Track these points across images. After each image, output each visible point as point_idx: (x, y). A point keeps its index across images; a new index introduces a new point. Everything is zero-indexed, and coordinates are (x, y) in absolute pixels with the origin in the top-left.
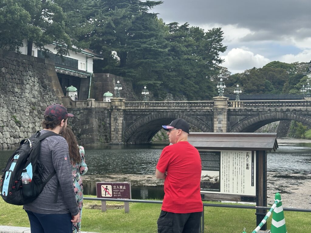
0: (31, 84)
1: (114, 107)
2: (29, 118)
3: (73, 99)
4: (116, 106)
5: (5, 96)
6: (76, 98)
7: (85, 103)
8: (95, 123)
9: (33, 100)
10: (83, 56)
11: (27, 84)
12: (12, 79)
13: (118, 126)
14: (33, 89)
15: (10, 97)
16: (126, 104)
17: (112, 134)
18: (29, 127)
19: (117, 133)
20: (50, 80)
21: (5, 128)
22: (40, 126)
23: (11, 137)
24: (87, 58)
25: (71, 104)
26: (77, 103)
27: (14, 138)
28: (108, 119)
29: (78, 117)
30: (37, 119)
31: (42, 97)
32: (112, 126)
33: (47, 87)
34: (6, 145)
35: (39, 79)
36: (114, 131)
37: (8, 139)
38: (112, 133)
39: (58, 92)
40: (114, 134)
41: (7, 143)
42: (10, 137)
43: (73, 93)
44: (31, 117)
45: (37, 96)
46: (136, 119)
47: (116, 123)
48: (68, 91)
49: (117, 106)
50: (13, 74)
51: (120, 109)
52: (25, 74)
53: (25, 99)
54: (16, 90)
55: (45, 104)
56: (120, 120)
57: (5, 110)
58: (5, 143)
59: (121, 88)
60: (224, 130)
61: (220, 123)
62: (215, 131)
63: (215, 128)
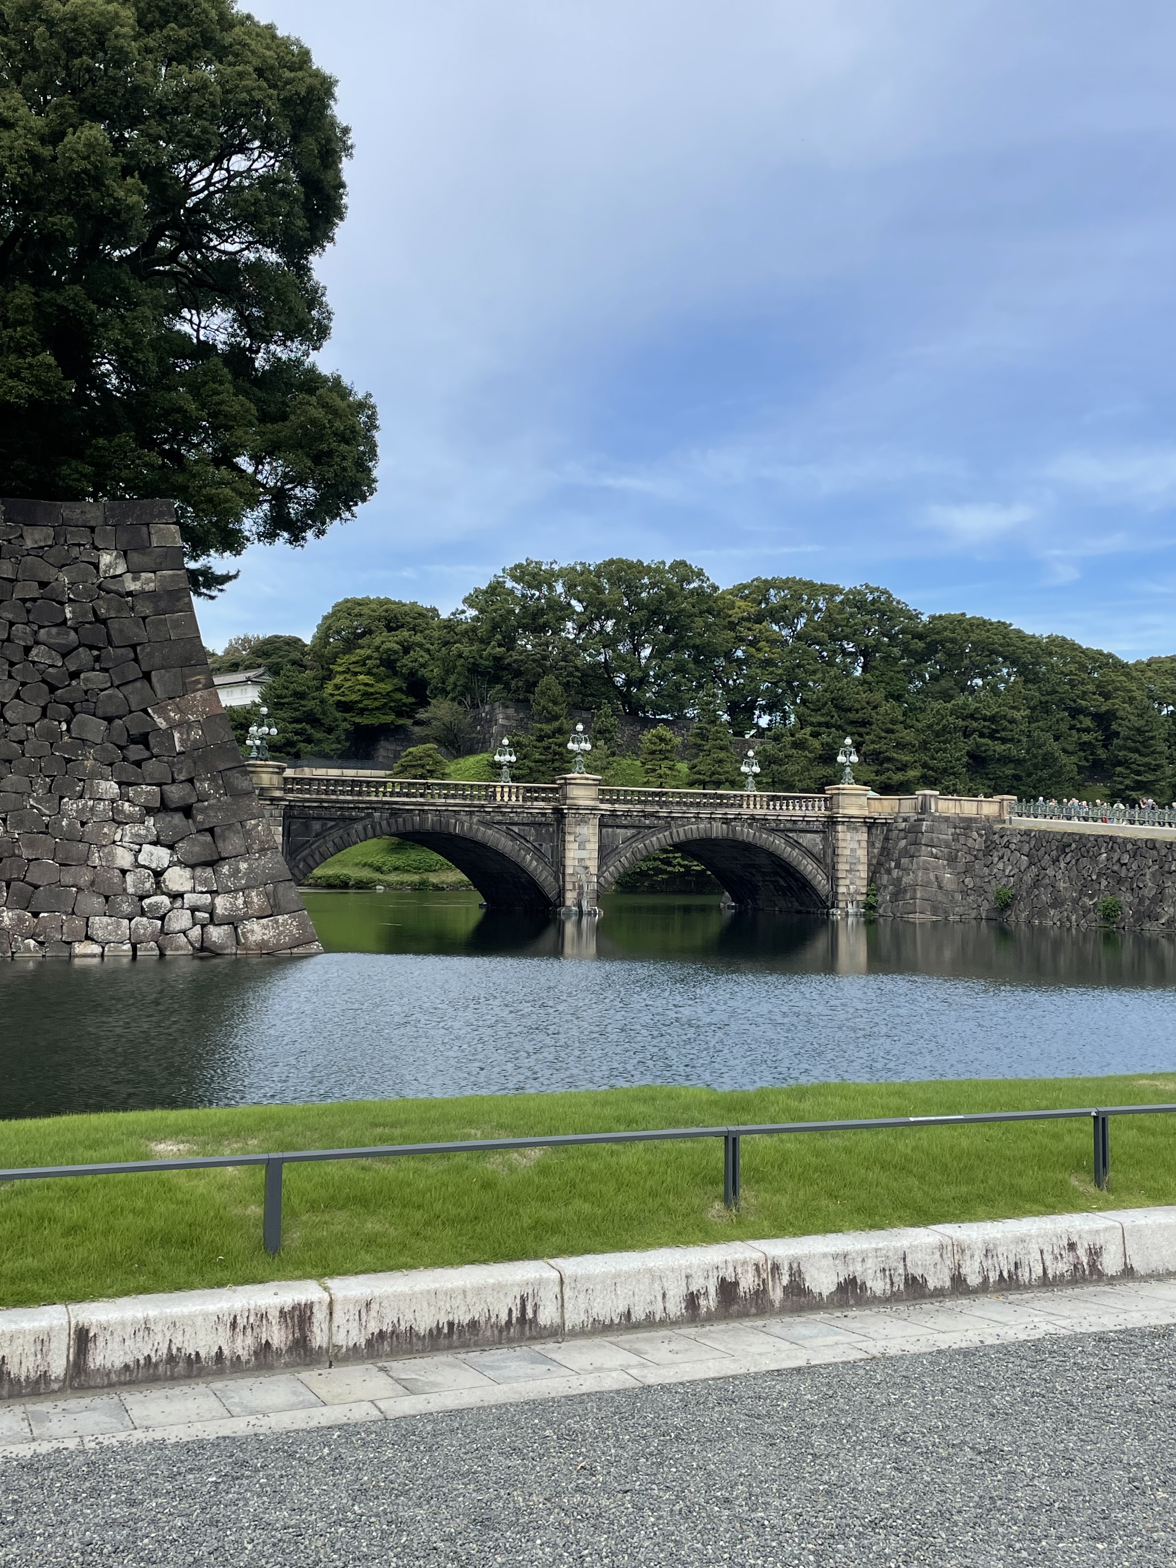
4: (262, 789)
16: (287, 782)
46: (323, 831)
49: (268, 789)
60: (593, 866)
61: (582, 847)
62: (569, 870)
63: (569, 862)
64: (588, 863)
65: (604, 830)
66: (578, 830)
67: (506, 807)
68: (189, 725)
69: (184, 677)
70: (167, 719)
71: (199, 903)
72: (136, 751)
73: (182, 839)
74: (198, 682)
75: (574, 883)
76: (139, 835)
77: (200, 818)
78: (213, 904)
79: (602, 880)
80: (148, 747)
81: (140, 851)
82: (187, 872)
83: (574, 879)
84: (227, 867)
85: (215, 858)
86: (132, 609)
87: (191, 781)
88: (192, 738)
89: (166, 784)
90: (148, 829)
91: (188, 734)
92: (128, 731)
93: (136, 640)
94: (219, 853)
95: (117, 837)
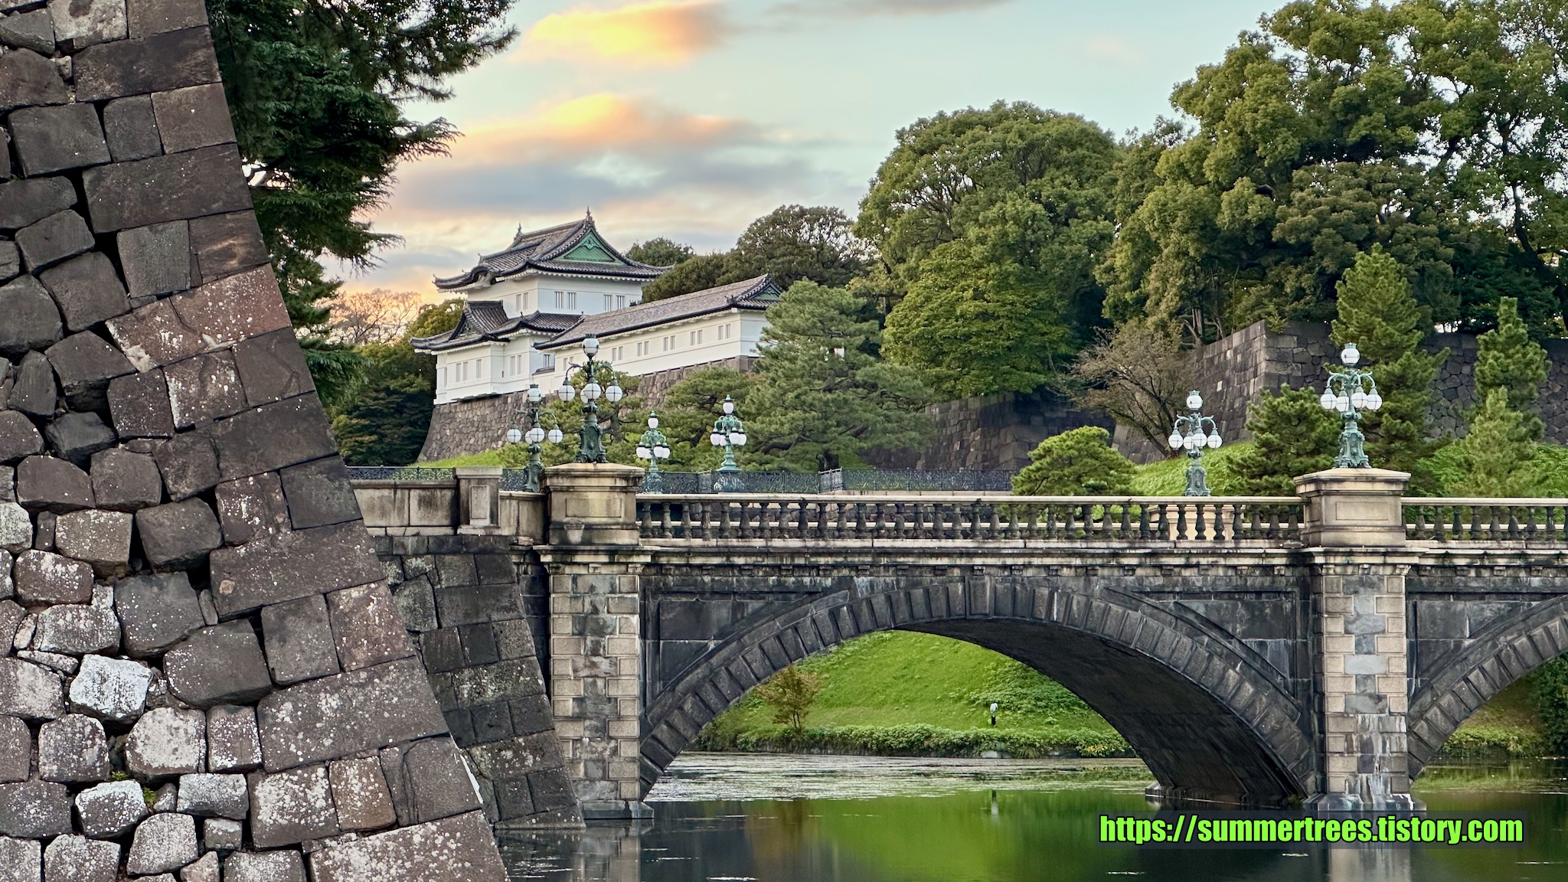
1: (575, 536)
4: (589, 528)
7: (428, 503)
13: (611, 677)
17: (566, 740)
19: (603, 731)
32: (563, 677)
36: (576, 718)
38: (564, 730)
40: (580, 740)
46: (737, 623)
47: (595, 653)
49: (604, 528)
56: (627, 634)
60: (1396, 694)
61: (1364, 646)
62: (1335, 705)
63: (1333, 686)
64: (1383, 688)
65: (1423, 605)
66: (1353, 605)
67: (1170, 554)
68: (206, 360)
69: (194, 241)
70: (154, 349)
71: (215, 797)
72: (78, 430)
73: (184, 639)
74: (228, 254)
75: (1348, 737)
76: (76, 634)
77: (226, 587)
78: (250, 797)
79: (1422, 728)
80: (107, 420)
81: (76, 671)
82: (192, 723)
83: (1348, 726)
84: (289, 706)
85: (263, 682)
86: (70, 81)
87: (208, 496)
88: (212, 392)
89: (147, 505)
90: (97, 617)
91: (203, 382)
92: (57, 379)
93: (77, 159)
94: (271, 673)
95: (23, 639)
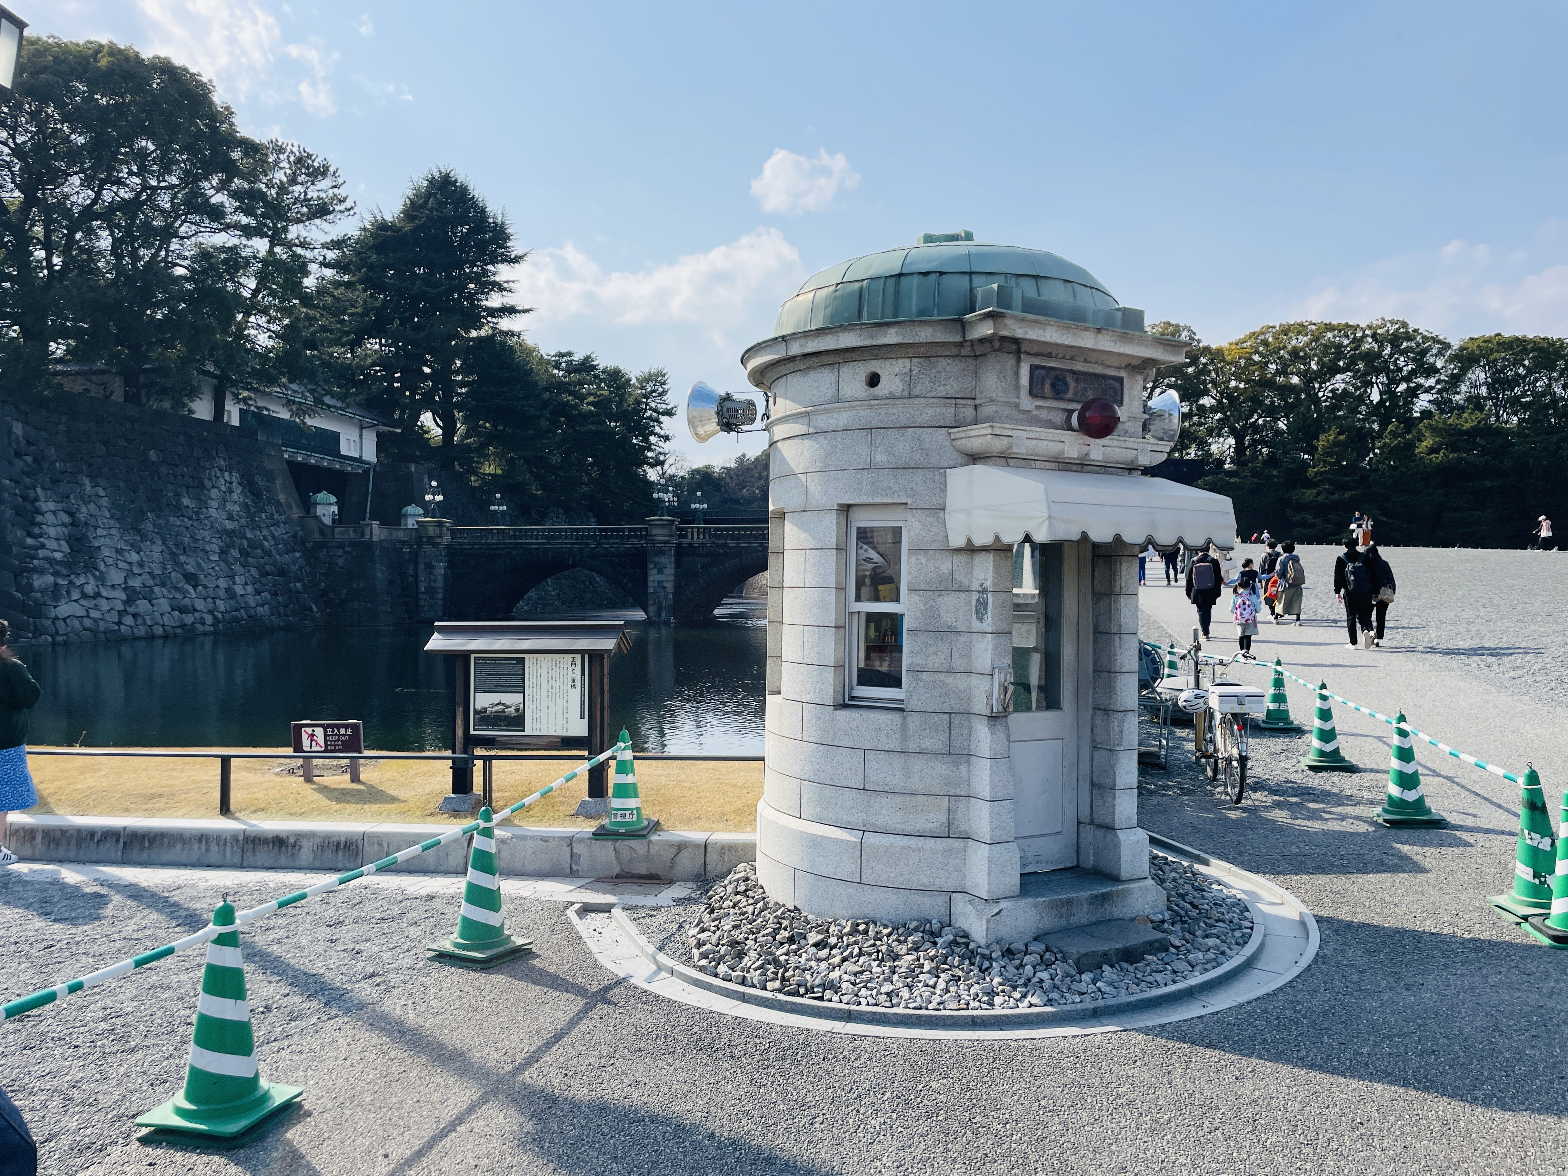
0: (223, 488)
1: (425, 540)
2: (218, 565)
3: (328, 521)
4: (429, 537)
5: (158, 517)
6: (334, 521)
7: (355, 531)
8: (380, 575)
9: (229, 525)
10: (353, 424)
11: (213, 487)
12: (175, 477)
13: (435, 581)
14: (228, 497)
15: (172, 519)
16: (453, 532)
17: (422, 600)
18: (217, 586)
19: (432, 597)
20: (270, 477)
21: (156, 589)
22: (246, 584)
23: (173, 610)
24: (362, 428)
25: (322, 532)
26: (337, 530)
27: (181, 613)
28: (411, 567)
29: (341, 562)
30: (237, 568)
31: (251, 516)
32: (422, 581)
33: (262, 495)
34: (161, 629)
35: (242, 476)
36: (425, 593)
37: (166, 618)
38: (422, 596)
39: (290, 507)
40: (425, 600)
41: (163, 626)
42: (169, 609)
43: (327, 507)
44: (222, 564)
45: (239, 515)
47: (431, 574)
48: (316, 504)
49: (433, 537)
50: (177, 466)
51: (439, 544)
52: (207, 464)
53: (207, 522)
54: (186, 501)
55: (258, 533)
56: (440, 568)
57: (158, 547)
58: (157, 624)
59: (440, 498)
60: (670, 587)
61: (660, 572)
63: (650, 584)
64: (665, 584)
66: (657, 559)
83: (654, 597)
